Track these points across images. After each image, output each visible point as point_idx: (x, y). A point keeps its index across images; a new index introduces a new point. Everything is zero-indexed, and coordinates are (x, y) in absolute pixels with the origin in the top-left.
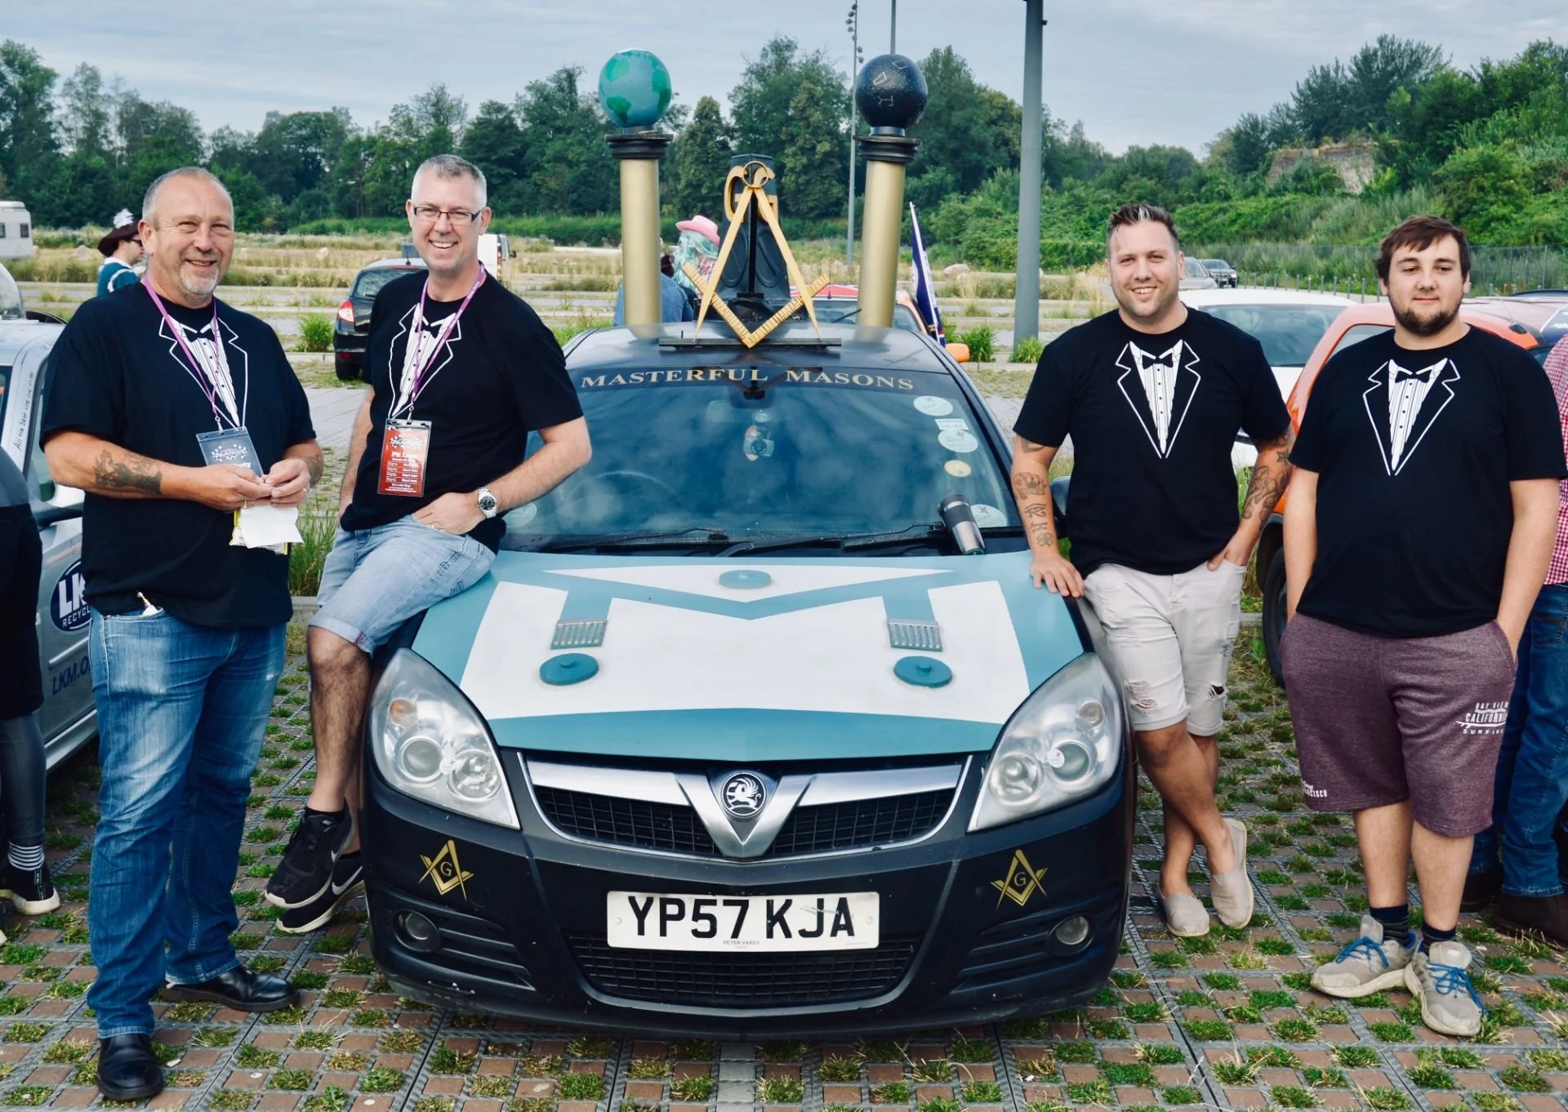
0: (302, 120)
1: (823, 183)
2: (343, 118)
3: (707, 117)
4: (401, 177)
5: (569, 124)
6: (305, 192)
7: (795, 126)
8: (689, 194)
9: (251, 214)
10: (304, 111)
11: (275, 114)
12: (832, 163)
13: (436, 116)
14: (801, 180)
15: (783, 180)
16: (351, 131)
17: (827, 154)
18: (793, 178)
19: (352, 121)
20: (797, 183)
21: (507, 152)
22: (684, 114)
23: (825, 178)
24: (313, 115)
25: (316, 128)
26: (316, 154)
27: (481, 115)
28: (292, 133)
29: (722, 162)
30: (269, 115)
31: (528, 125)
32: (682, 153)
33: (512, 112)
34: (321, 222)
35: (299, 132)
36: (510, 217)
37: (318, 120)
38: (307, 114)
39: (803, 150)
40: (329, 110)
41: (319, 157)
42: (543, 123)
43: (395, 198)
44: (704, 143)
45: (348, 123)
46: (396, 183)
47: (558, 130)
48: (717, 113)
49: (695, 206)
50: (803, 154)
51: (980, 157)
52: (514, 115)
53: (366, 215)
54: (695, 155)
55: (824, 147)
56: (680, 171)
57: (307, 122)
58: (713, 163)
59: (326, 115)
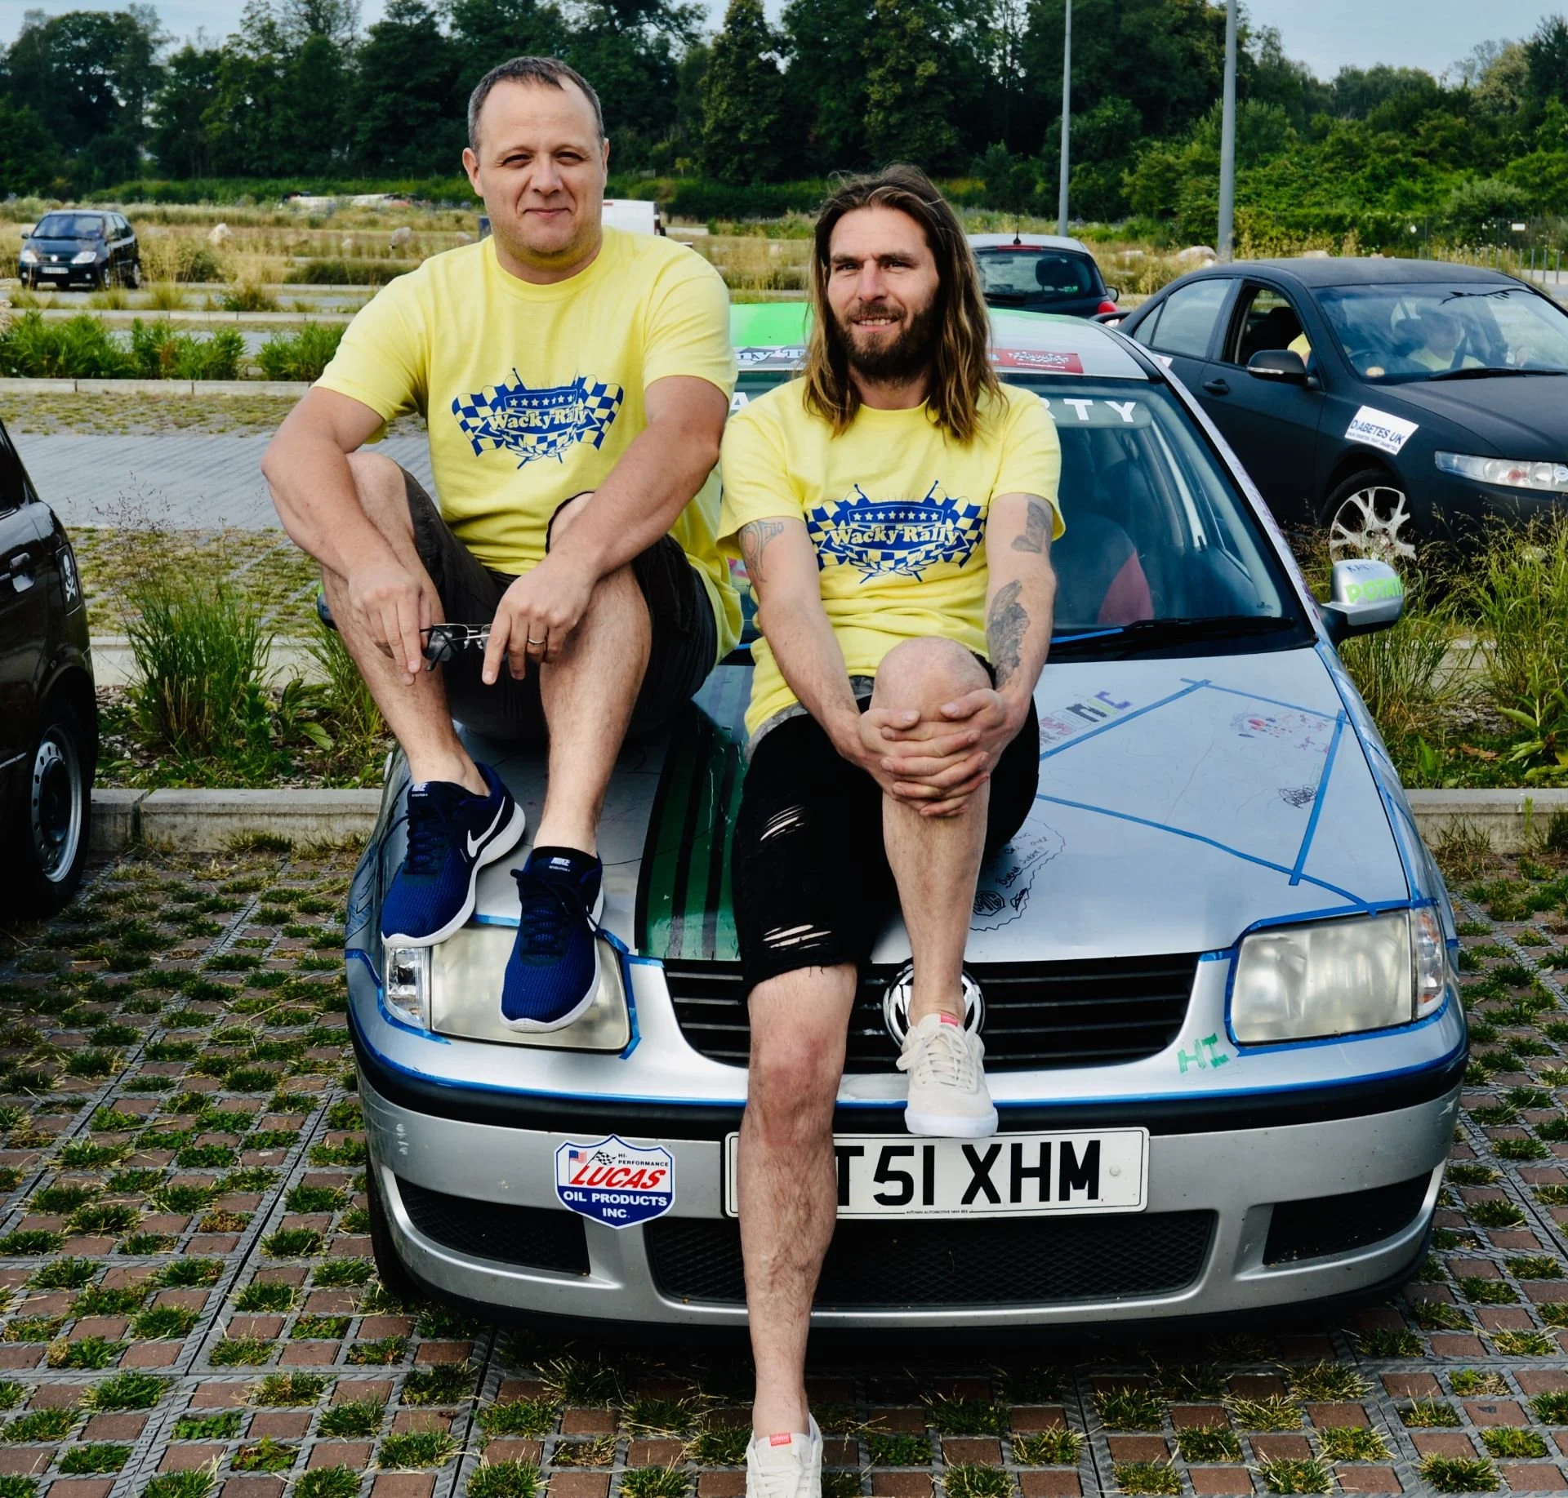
0: (79, 24)
1: (925, 124)
2: (147, 22)
3: (744, 22)
4: (261, 115)
5: (526, 33)
6: (97, 138)
7: (884, 36)
8: (719, 143)
9: (32, 171)
10: (82, 11)
11: (38, 14)
12: (940, 94)
13: (312, 19)
14: (892, 120)
15: (866, 119)
16: (160, 42)
17: (932, 79)
18: (880, 117)
19: (161, 27)
20: (888, 126)
21: (429, 75)
22: (700, 18)
23: (927, 116)
24: (98, 16)
25: (103, 37)
26: (103, 77)
27: (387, 19)
28: (63, 44)
29: (769, 92)
30: (30, 15)
31: (458, 35)
32: (705, 78)
33: (433, 14)
34: (136, 184)
35: (75, 43)
36: (436, 177)
37: (106, 23)
38: (86, 15)
39: (895, 74)
40: (124, 8)
41: (108, 84)
42: (482, 31)
43: (253, 147)
44: (741, 63)
45: (155, 29)
46: (254, 126)
47: (508, 42)
48: (760, 16)
49: (730, 160)
50: (895, 81)
51: (1164, 84)
52: (437, 19)
53: (205, 175)
54: (728, 81)
55: (929, 68)
56: (704, 107)
57: (88, 26)
58: (755, 93)
59: (118, 16)
